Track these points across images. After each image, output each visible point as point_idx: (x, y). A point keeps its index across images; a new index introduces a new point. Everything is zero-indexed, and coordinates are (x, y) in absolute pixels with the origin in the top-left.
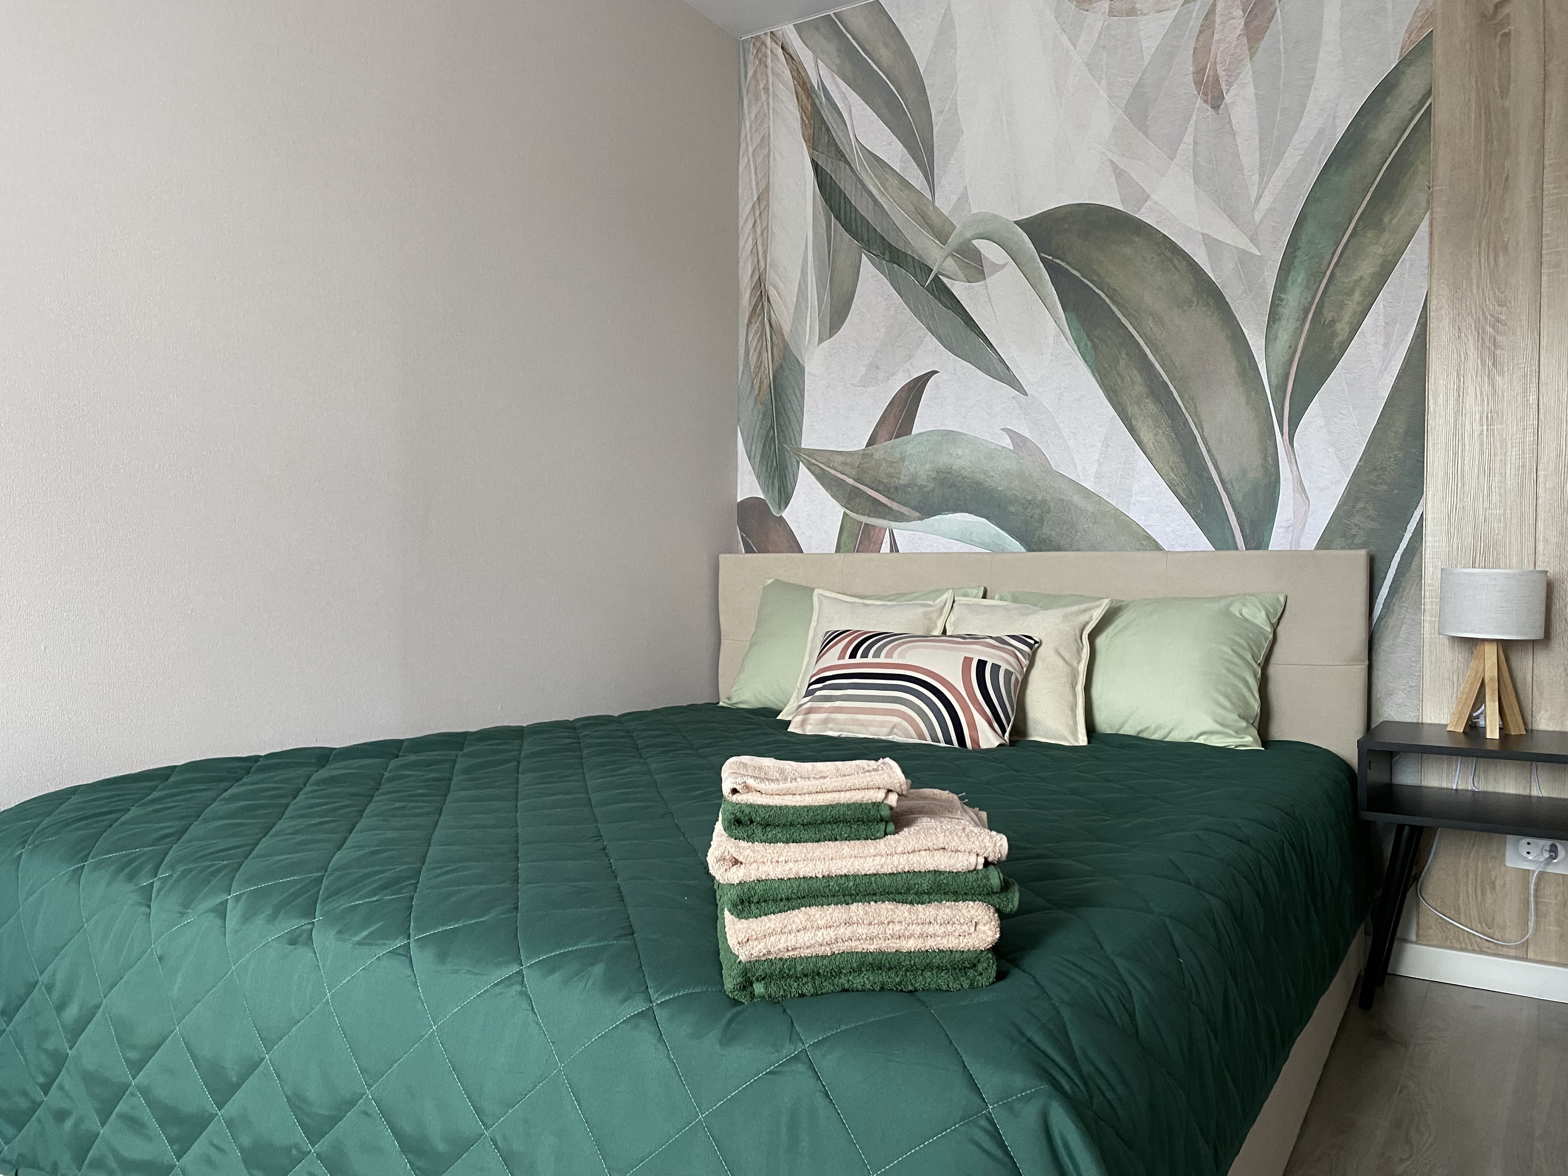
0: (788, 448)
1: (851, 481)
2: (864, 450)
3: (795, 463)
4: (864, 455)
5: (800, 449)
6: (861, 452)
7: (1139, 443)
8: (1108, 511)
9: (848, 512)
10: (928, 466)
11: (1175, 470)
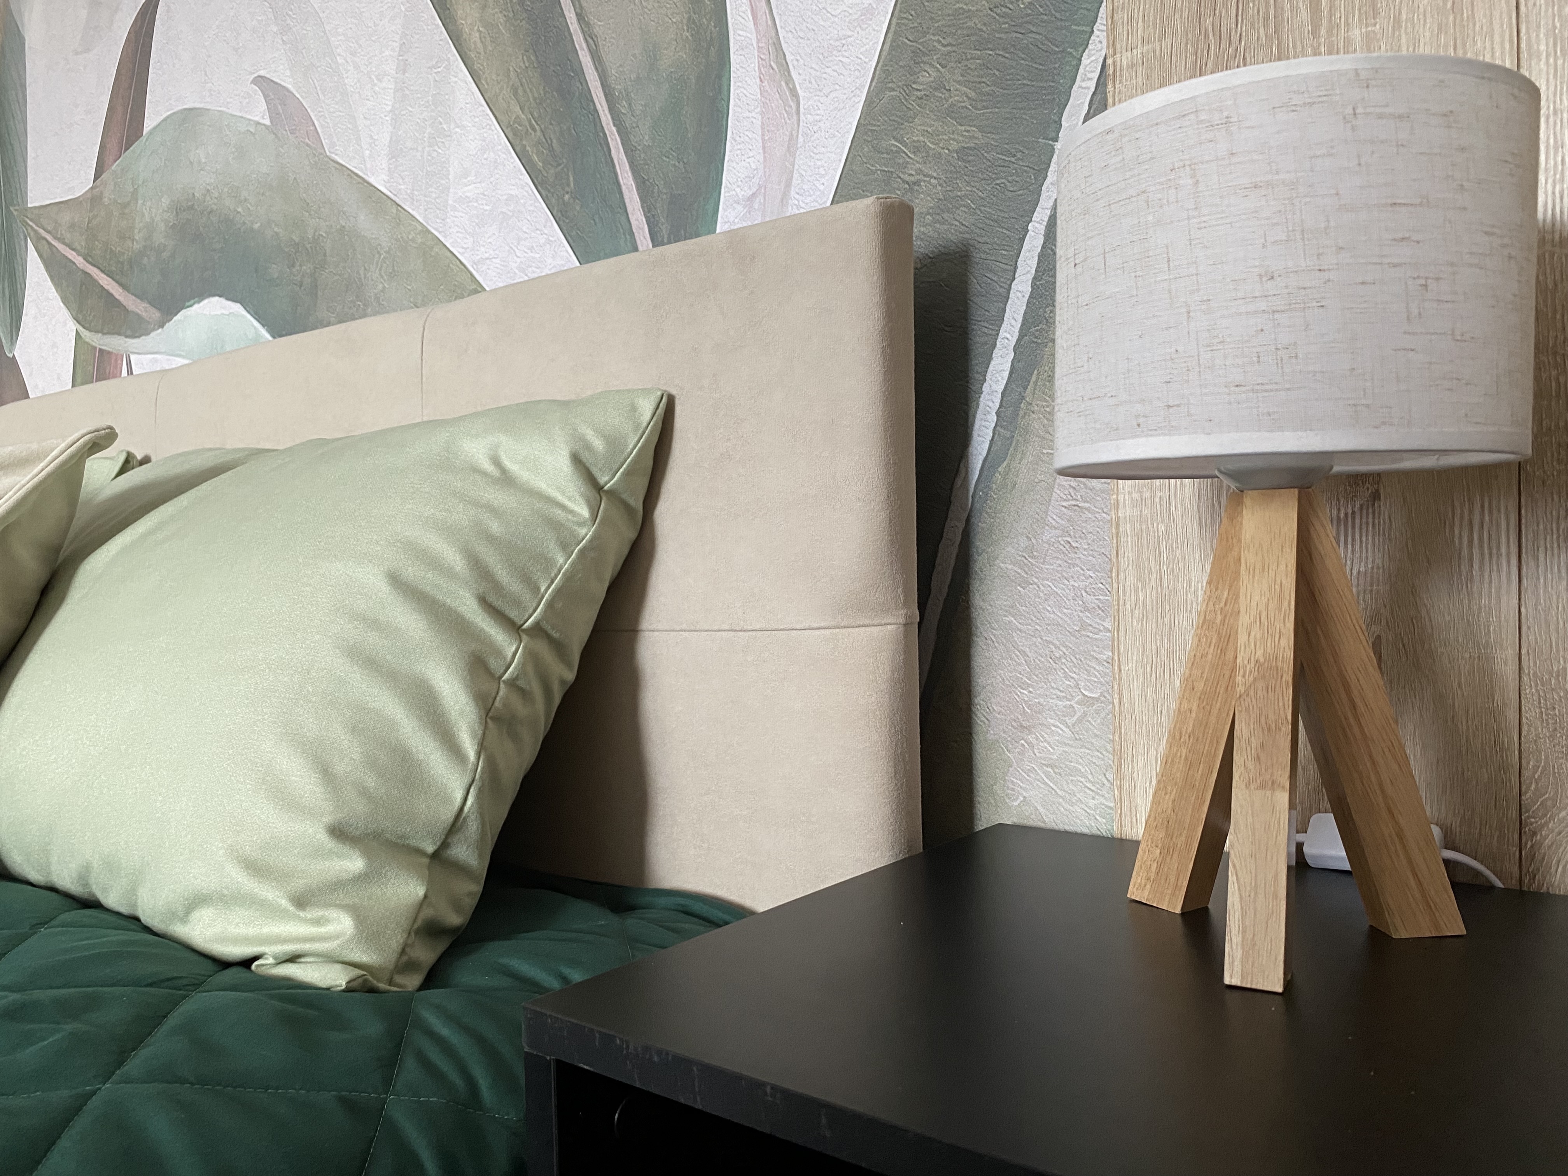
0: (15, 213)
1: (79, 261)
2: (92, 188)
3: (23, 243)
4: (93, 198)
5: (27, 209)
6: (89, 195)
7: (456, 38)
8: (413, 240)
9: (81, 329)
10: (165, 201)
11: (520, 92)
